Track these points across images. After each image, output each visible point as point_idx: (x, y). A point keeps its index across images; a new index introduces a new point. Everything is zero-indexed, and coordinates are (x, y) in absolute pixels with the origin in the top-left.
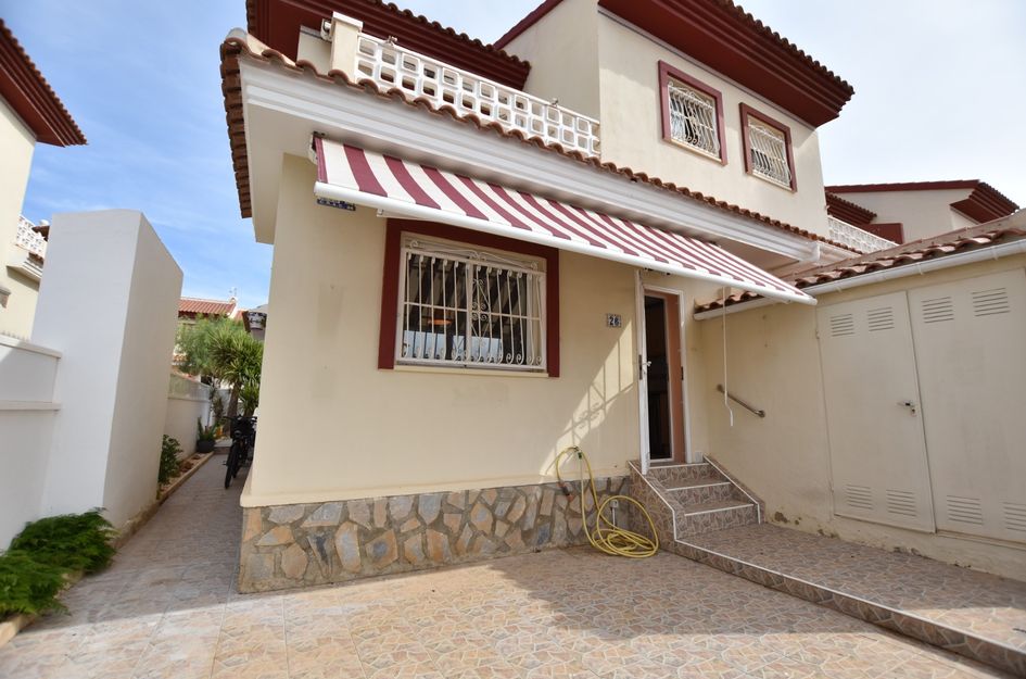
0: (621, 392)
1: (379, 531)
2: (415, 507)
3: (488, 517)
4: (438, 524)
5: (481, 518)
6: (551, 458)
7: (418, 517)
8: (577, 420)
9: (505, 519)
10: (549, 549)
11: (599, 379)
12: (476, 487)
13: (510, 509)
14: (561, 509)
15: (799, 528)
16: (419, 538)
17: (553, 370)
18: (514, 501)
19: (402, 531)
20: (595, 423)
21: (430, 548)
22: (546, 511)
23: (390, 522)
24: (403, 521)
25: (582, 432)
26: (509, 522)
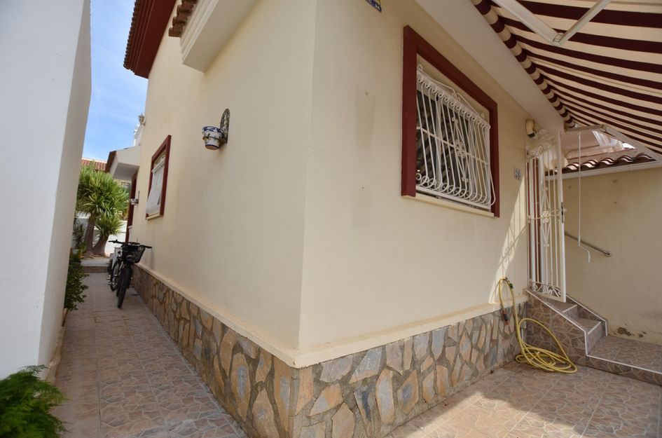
0: (521, 233)
1: (407, 374)
2: (430, 344)
3: (469, 345)
4: (442, 360)
5: (465, 347)
6: (493, 290)
7: (431, 354)
8: (504, 255)
9: (476, 347)
10: (497, 369)
11: (512, 220)
12: (462, 319)
13: (479, 336)
14: (501, 333)
15: (642, 340)
16: (432, 375)
17: (495, 210)
18: (480, 329)
19: (422, 371)
21: (438, 384)
22: (495, 336)
23: (414, 362)
24: (422, 360)
25: (506, 265)
26: (478, 349)
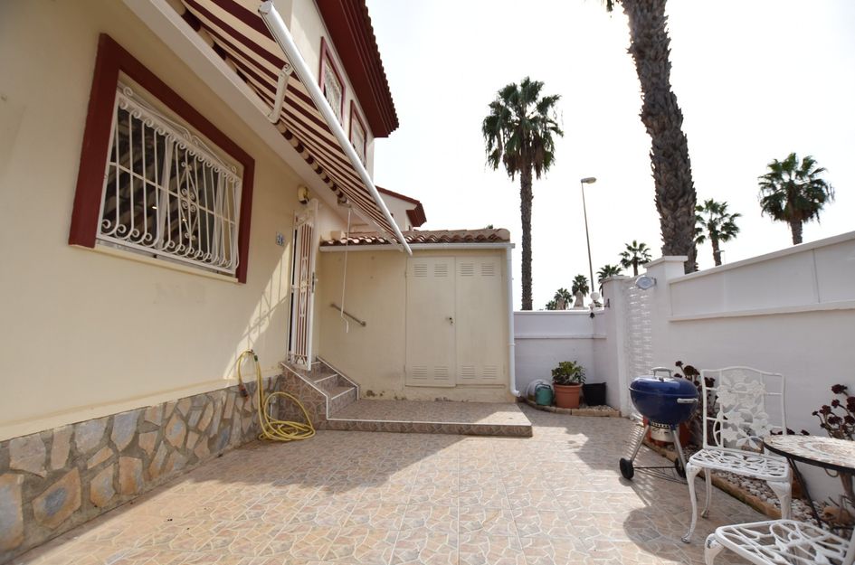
0: (280, 302)
1: (58, 475)
2: (109, 431)
3: (183, 429)
4: (133, 448)
5: (175, 432)
6: (232, 362)
7: (111, 444)
8: (252, 326)
9: (197, 430)
10: (229, 451)
11: (268, 289)
12: (172, 398)
13: (201, 417)
14: (238, 411)
15: (383, 398)
16: (110, 470)
17: (241, 275)
18: (205, 407)
19: (89, 467)
20: (263, 329)
21: (122, 480)
22: (228, 415)
23: (73, 458)
24: (91, 454)
25: (254, 336)
26: (199, 432)
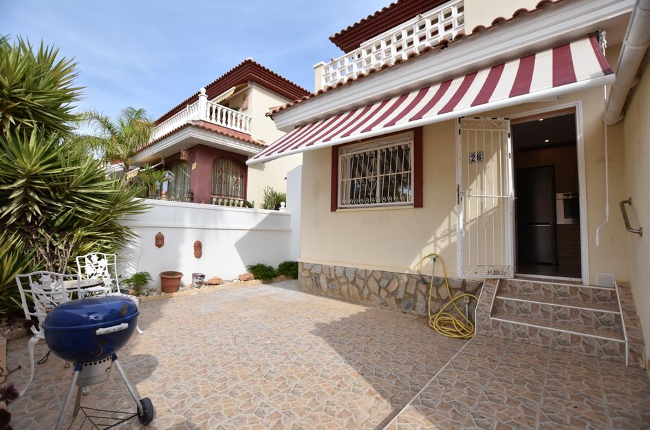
1: (333, 280)
2: (345, 273)
3: (377, 285)
4: (354, 282)
5: (373, 285)
7: (346, 277)
9: (385, 288)
10: (413, 314)
12: (370, 269)
13: (389, 284)
14: (421, 292)
16: (346, 287)
17: (419, 203)
18: (391, 280)
19: (340, 282)
22: (411, 291)
24: (340, 278)
26: (387, 291)
